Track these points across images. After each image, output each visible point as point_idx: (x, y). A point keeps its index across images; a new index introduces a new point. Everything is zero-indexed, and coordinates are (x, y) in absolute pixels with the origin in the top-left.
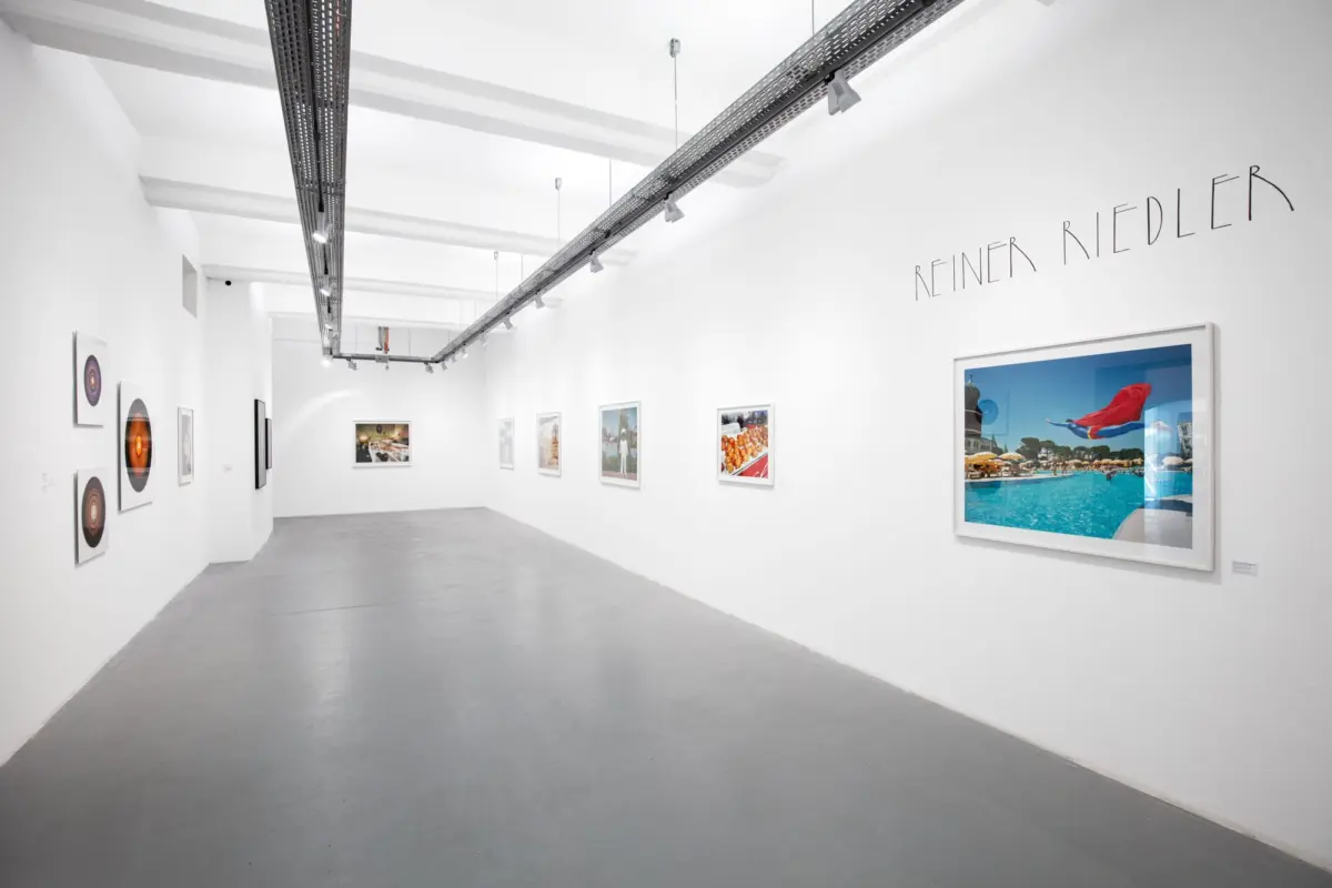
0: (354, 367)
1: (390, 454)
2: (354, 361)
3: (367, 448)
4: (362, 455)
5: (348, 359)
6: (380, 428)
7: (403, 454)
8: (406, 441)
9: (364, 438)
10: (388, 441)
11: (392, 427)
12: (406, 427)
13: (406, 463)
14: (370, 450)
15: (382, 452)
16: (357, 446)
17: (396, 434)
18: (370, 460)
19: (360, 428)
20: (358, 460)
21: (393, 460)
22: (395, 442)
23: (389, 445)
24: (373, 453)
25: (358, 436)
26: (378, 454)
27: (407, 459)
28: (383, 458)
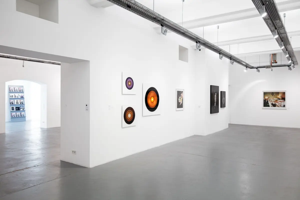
0: (259, 71)
1: (277, 104)
2: (259, 69)
3: (268, 101)
4: (266, 104)
5: (257, 68)
6: (273, 94)
7: (283, 104)
8: (284, 99)
9: (266, 98)
10: (276, 99)
11: (278, 93)
12: (284, 93)
13: (284, 108)
14: (269, 103)
15: (274, 103)
16: (264, 101)
17: (279, 96)
18: (269, 106)
19: (265, 94)
20: (264, 106)
21: (278, 106)
22: (279, 99)
23: (277, 100)
24: (270, 104)
25: (264, 97)
26: (272, 104)
27: (284, 106)
28: (274, 105)
